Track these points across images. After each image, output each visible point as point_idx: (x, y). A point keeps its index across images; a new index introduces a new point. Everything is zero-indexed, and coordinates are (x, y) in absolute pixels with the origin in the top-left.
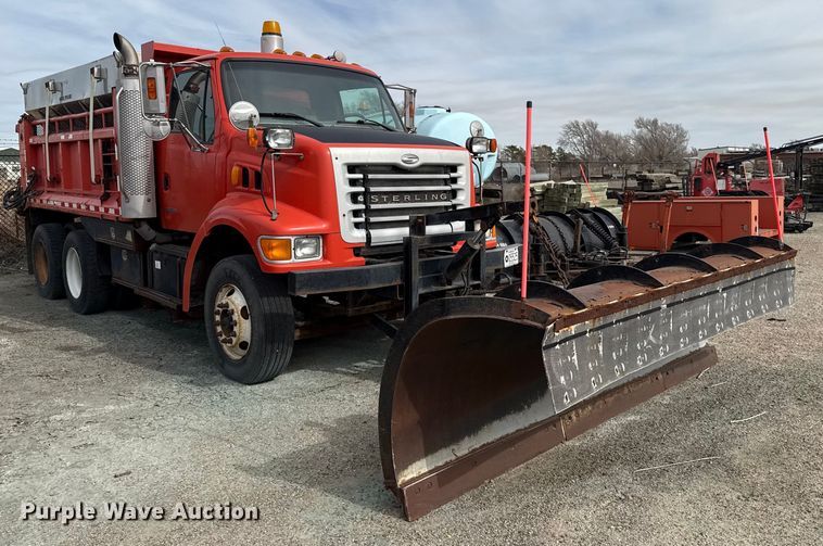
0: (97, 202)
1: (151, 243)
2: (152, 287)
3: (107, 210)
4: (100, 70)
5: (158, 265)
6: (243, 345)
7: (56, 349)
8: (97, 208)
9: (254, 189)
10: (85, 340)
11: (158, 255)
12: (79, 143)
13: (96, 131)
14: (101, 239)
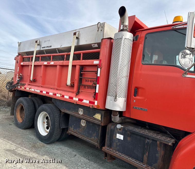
0: (72, 95)
1: (117, 124)
5: (120, 137)
8: (71, 98)
11: (121, 131)
12: (58, 67)
13: (75, 61)
14: (68, 112)
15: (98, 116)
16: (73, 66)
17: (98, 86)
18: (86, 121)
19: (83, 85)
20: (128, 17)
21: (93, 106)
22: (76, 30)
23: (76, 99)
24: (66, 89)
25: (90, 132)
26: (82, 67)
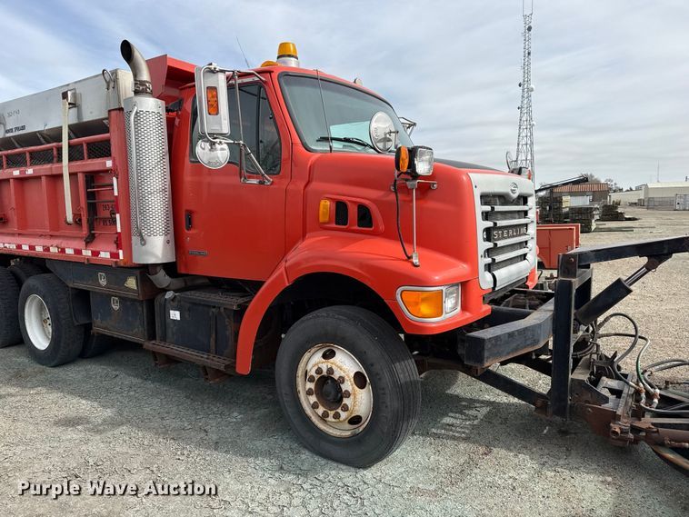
0: (80, 244)
1: (165, 290)
2: (164, 339)
3: (96, 254)
4: (74, 95)
5: (175, 315)
6: (355, 420)
7: (56, 423)
8: (78, 252)
9: (356, 227)
10: (83, 406)
11: (175, 304)
12: (43, 178)
13: (73, 163)
14: (82, 286)
15: (132, 283)
16: (71, 174)
17: (118, 216)
18: (120, 297)
19: (100, 219)
20: (147, 61)
21: (116, 262)
22: (68, 85)
23: (87, 253)
24: (68, 233)
25: (130, 319)
26: (92, 177)
